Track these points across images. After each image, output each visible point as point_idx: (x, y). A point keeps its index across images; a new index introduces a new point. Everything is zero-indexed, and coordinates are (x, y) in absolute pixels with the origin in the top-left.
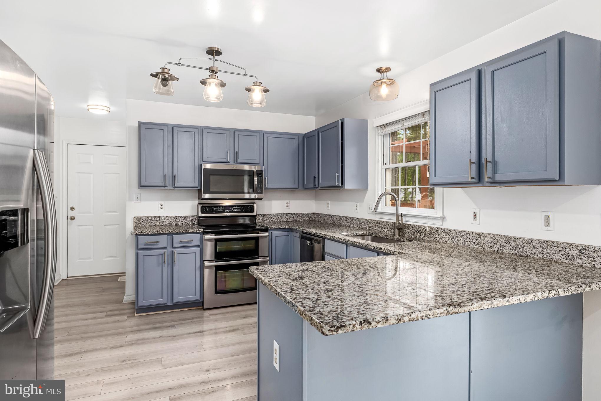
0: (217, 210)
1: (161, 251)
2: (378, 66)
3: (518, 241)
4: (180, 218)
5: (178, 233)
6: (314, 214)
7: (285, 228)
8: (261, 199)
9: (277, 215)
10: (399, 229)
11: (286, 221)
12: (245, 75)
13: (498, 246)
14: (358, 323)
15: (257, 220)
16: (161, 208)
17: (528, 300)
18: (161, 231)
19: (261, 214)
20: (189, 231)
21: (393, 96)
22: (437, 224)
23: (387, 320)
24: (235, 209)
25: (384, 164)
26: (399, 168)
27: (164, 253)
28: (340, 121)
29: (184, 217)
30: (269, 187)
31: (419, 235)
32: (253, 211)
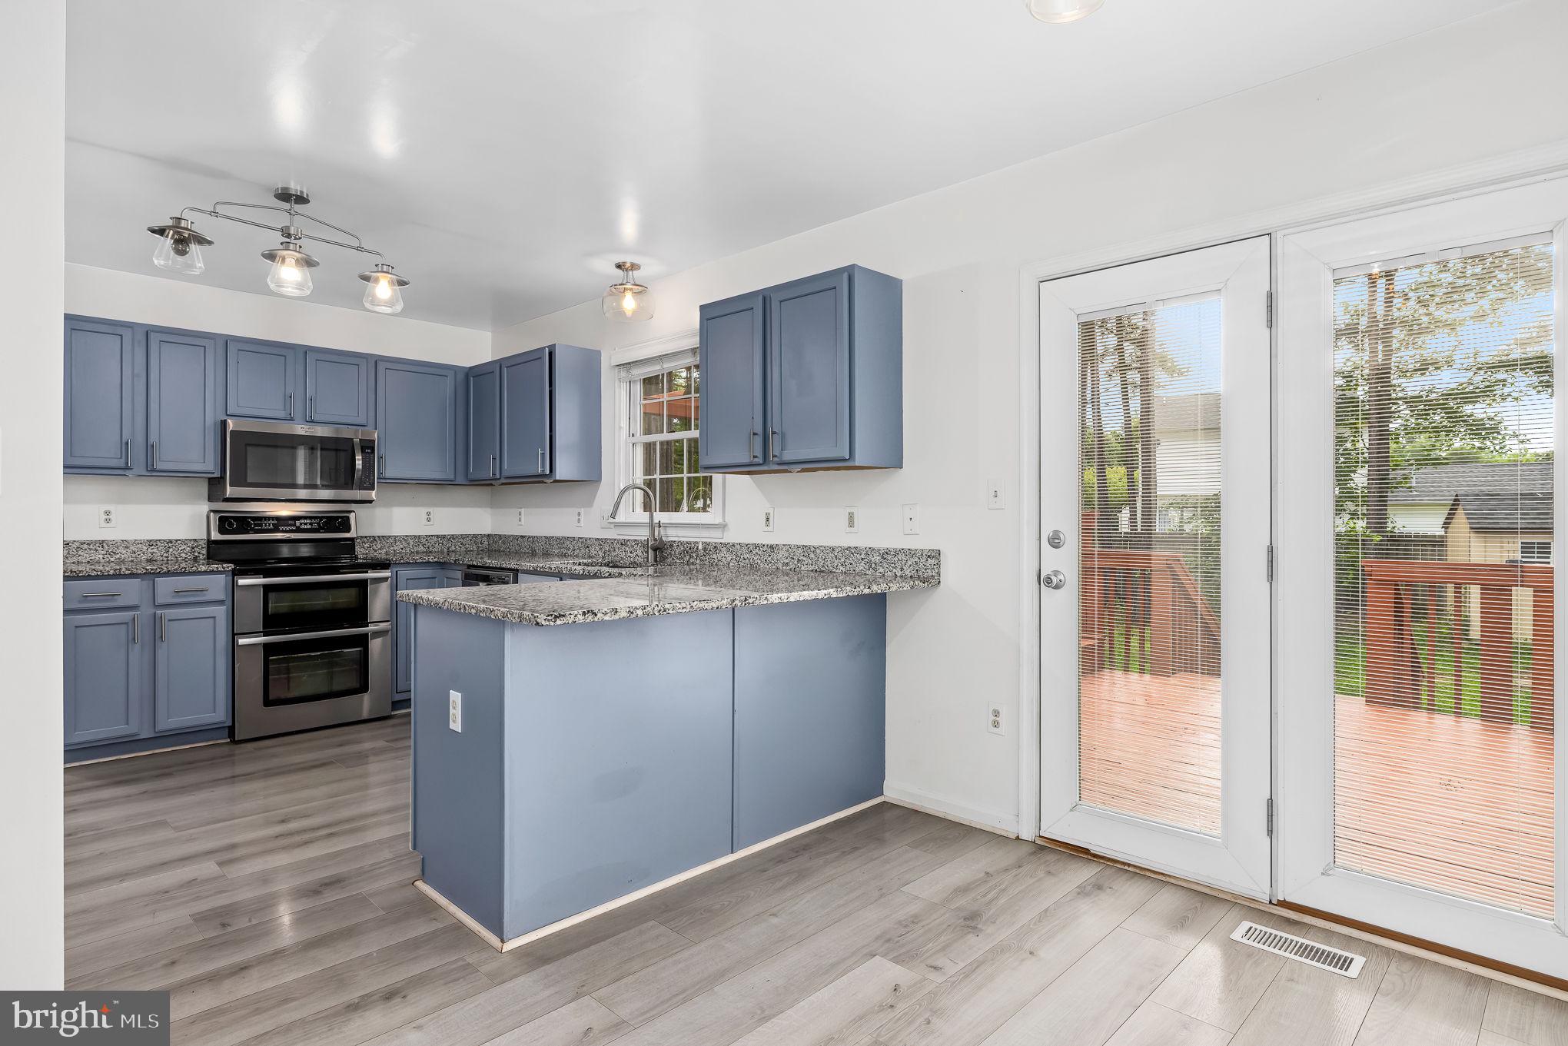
0: (261, 525)
1: (127, 615)
2: (620, 259)
3: (818, 551)
4: (159, 543)
5: (168, 574)
6: (488, 536)
7: (429, 562)
8: (370, 502)
9: (406, 538)
10: (655, 550)
11: (426, 552)
12: (359, 249)
13: (795, 562)
14: (581, 613)
15: (357, 548)
16: (108, 521)
17: (792, 599)
18: (124, 570)
19: (366, 537)
20: (199, 569)
21: (644, 314)
22: (714, 537)
23: (616, 612)
24: (306, 524)
25: (631, 435)
26: (655, 443)
27: (134, 618)
28: (547, 350)
29: (170, 541)
30: (387, 476)
31: (688, 557)
32: (348, 530)
